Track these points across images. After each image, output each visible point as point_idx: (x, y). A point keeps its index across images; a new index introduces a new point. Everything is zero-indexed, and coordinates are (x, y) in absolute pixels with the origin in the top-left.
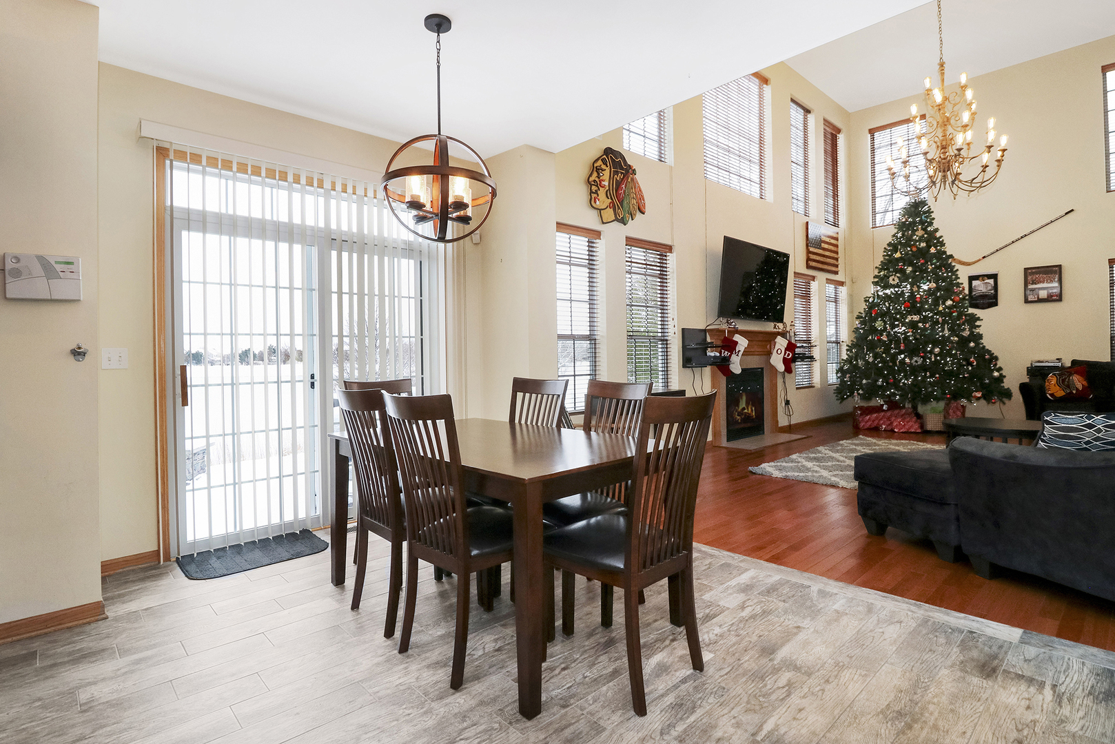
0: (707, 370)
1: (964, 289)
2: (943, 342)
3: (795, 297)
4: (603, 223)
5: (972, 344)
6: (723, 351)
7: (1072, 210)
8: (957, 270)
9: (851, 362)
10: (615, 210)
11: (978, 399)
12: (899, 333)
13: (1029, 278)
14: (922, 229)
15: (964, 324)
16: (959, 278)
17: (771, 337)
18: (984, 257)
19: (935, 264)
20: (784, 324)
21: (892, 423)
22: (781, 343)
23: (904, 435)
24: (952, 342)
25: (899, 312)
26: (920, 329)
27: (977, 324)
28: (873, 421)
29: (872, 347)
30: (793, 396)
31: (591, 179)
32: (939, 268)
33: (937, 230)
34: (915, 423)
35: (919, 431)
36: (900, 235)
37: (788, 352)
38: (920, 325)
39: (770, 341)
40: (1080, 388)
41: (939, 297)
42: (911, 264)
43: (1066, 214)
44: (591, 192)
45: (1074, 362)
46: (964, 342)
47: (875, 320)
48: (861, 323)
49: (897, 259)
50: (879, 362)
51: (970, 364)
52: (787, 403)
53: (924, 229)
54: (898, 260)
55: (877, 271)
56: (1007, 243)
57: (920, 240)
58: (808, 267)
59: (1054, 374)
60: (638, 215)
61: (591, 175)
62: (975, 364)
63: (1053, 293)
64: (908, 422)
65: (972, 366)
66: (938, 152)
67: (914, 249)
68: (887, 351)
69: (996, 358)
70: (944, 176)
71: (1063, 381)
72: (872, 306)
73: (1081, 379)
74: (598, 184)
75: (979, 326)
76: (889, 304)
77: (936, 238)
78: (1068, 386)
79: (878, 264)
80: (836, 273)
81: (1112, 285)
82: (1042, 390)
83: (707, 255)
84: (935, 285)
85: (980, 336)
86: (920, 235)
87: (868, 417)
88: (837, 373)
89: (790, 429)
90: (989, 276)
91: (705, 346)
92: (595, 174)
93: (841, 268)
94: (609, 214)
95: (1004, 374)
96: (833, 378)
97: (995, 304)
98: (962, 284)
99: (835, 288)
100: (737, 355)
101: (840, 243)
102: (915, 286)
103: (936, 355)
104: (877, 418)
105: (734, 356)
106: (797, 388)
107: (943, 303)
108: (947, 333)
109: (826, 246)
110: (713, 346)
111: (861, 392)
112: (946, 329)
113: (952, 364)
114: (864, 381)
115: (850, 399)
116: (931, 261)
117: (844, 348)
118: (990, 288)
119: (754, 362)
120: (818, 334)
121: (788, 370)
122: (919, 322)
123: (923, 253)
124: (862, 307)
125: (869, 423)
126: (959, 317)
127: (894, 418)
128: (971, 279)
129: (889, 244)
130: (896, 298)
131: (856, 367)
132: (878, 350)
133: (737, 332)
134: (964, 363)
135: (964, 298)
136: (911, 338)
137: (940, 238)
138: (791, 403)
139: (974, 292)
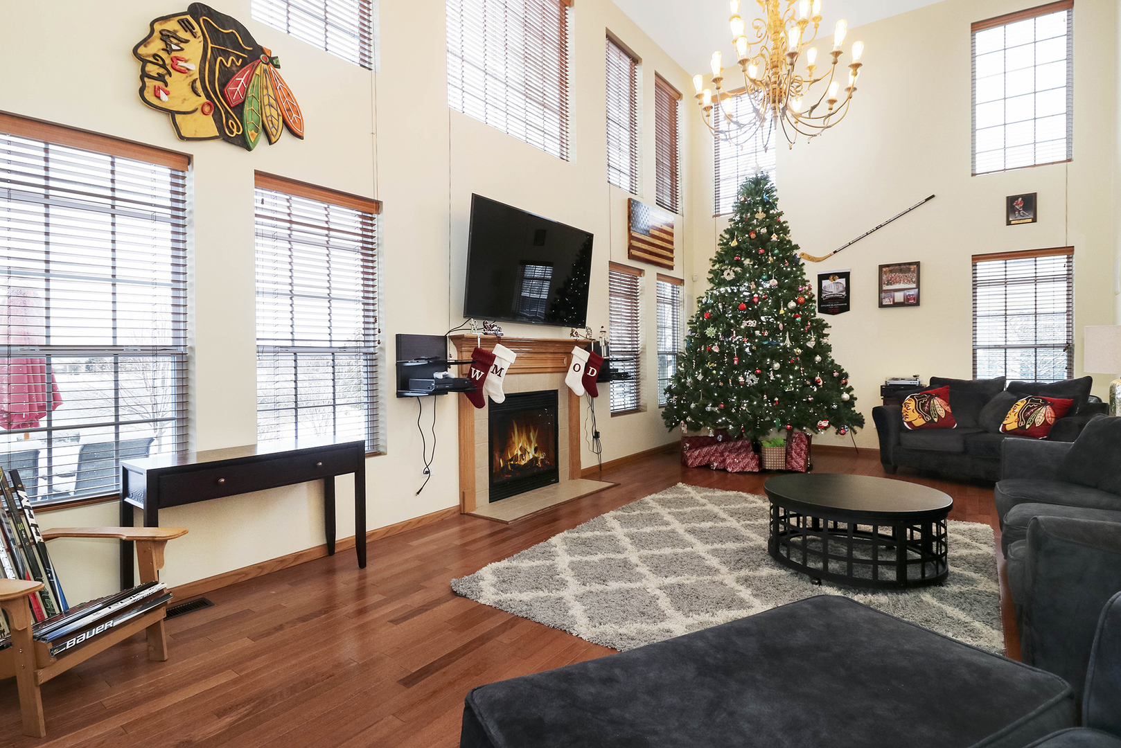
0: (448, 400)
1: (810, 289)
2: (783, 355)
3: (610, 295)
4: (182, 139)
5: (818, 358)
6: (473, 369)
7: (933, 196)
8: (803, 264)
9: (679, 380)
10: (218, 119)
11: (825, 428)
12: (733, 343)
13: (884, 277)
14: (763, 211)
15: (809, 332)
16: (805, 274)
17: (566, 348)
18: (835, 252)
19: (777, 255)
20: (587, 329)
21: (724, 460)
22: (580, 356)
23: (738, 476)
24: (795, 355)
25: (734, 316)
26: (757, 337)
27: (824, 332)
28: (703, 457)
29: (702, 360)
30: (606, 425)
31: (145, 51)
32: (782, 260)
33: (780, 214)
34: (752, 459)
35: (756, 470)
36: (737, 218)
37: (591, 368)
38: (757, 332)
39: (565, 354)
40: (943, 415)
41: (781, 297)
42: (749, 255)
43: (927, 200)
44: (144, 75)
45: (933, 380)
46: (809, 354)
47: (707, 326)
48: (691, 329)
49: (733, 247)
50: (709, 381)
51: (815, 383)
52: (596, 435)
53: (766, 212)
54: (735, 250)
55: (712, 264)
56: (861, 235)
57: (761, 223)
58: (631, 257)
59: (912, 397)
60: (286, 138)
62: (821, 383)
63: (909, 295)
64: (743, 459)
65: (818, 386)
67: (753, 236)
68: (719, 364)
69: (846, 376)
71: (923, 405)
72: (704, 309)
73: (943, 403)
74: (167, 65)
75: (827, 335)
76: (724, 305)
77: (779, 223)
78: (929, 412)
79: (713, 256)
80: (671, 268)
81: (975, 287)
82: (899, 416)
84: (776, 282)
85: (829, 348)
86: (760, 218)
87: (697, 453)
89: (598, 472)
90: (841, 275)
92: (156, 44)
93: (676, 263)
94: (199, 124)
95: (855, 396)
97: (847, 309)
98: (810, 282)
99: (673, 287)
100: (499, 375)
101: (676, 232)
103: (775, 372)
104: (708, 453)
105: (491, 377)
106: (610, 415)
107: (786, 305)
108: (788, 343)
109: (657, 233)
111: (689, 419)
112: (788, 338)
113: (795, 384)
114: (693, 406)
115: (678, 427)
116: (772, 251)
118: (841, 289)
119: (536, 383)
121: (591, 393)
122: (755, 329)
123: (763, 241)
124: (695, 310)
125: (698, 460)
126: (803, 324)
127: (727, 453)
128: (822, 277)
129: (727, 231)
130: (731, 298)
131: (684, 386)
132: (709, 365)
133: (499, 340)
134: (808, 383)
135: (810, 300)
136: (747, 350)
137: (784, 222)
138: (601, 435)
139: (824, 295)
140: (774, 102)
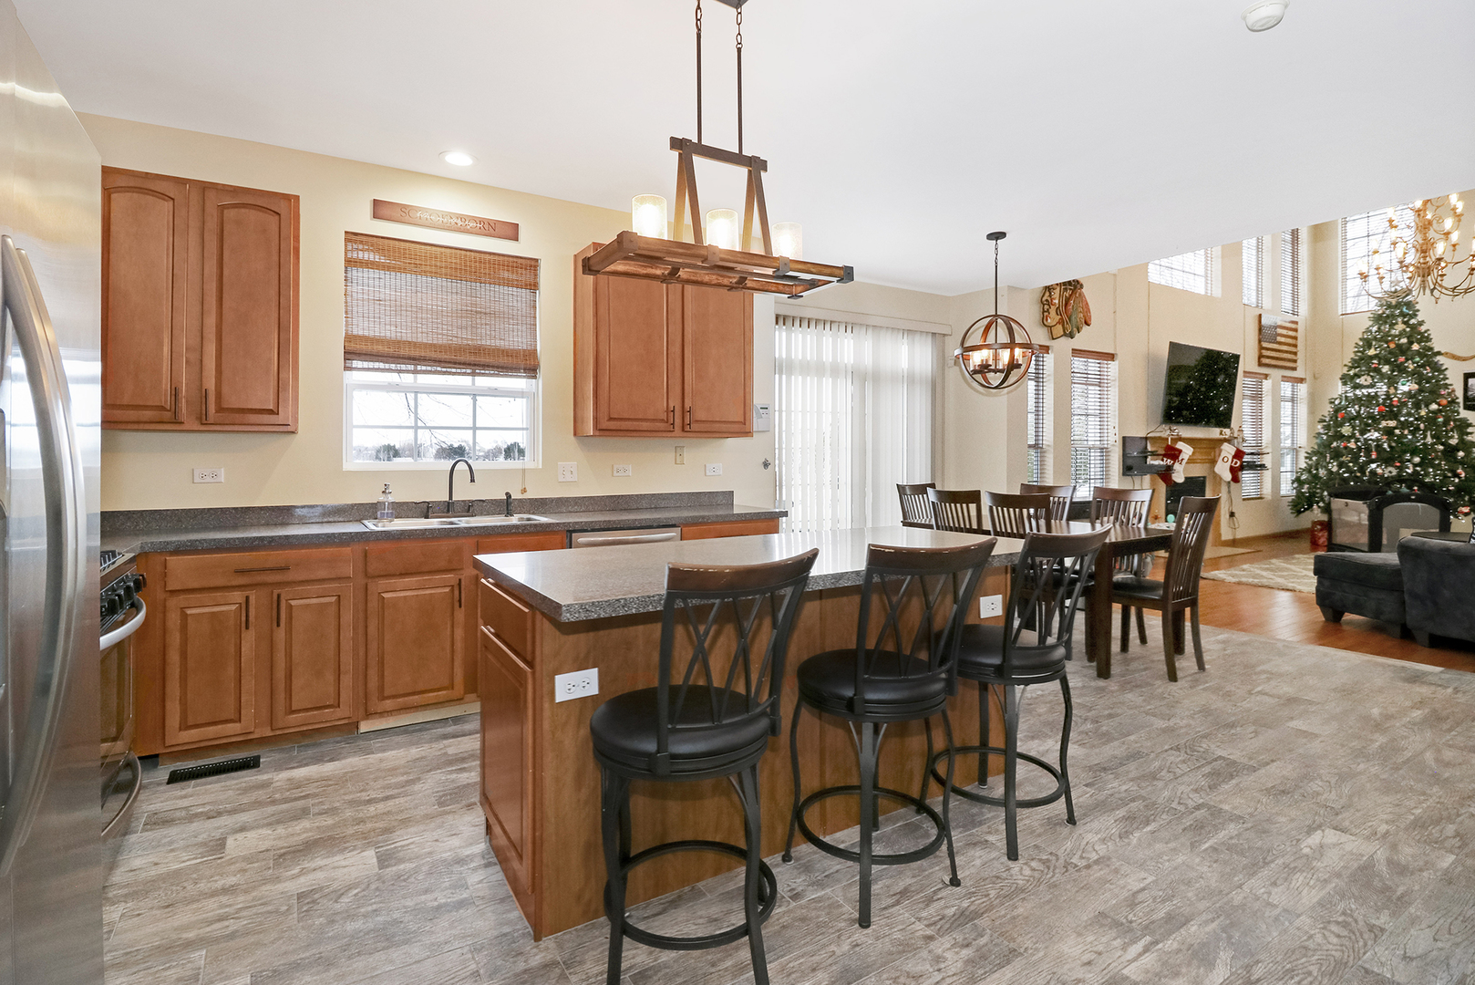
0: (1147, 478)
1: (1453, 391)
2: (1425, 451)
3: (1244, 398)
4: (1053, 339)
5: (1461, 454)
6: (1166, 459)
8: (1446, 369)
9: (1310, 472)
10: (1063, 326)
11: (1465, 514)
12: (1371, 440)
14: (1404, 323)
15: (1452, 431)
16: (1449, 378)
17: (1216, 444)
19: (1417, 363)
20: (1232, 429)
22: (1228, 450)
24: (1436, 451)
25: (1371, 416)
26: (1397, 435)
27: (1468, 430)
29: (1337, 454)
30: (1239, 507)
31: (1044, 299)
32: (1423, 366)
33: (1421, 323)
36: (1375, 329)
37: (1235, 460)
38: (1397, 432)
39: (1214, 448)
41: (1421, 400)
42: (1387, 362)
44: (1044, 311)
46: (1451, 450)
47: (1341, 425)
48: (1324, 427)
49: (1370, 356)
50: (1344, 472)
51: (1457, 475)
52: (1232, 515)
53: (1406, 323)
54: (1372, 358)
55: (1346, 369)
57: (1401, 335)
58: (1260, 364)
60: (1085, 328)
61: (1043, 296)
62: (1463, 475)
65: (1459, 478)
66: (1418, 255)
67: (1392, 346)
68: (1355, 458)
70: (1423, 281)
72: (1338, 409)
74: (1049, 303)
75: (1471, 433)
76: (1360, 407)
77: (1420, 333)
79: (1347, 361)
80: (1294, 369)
83: (1151, 360)
84: (1417, 387)
85: (1472, 444)
86: (1401, 329)
88: (1292, 483)
89: (1234, 543)
91: (1144, 454)
92: (1047, 294)
93: (1300, 364)
94: (1058, 330)
96: (1287, 489)
98: (1451, 385)
99: (1293, 386)
100: (1181, 464)
101: (1300, 335)
102: (1392, 388)
103: (1415, 465)
105: (1177, 465)
106: (1244, 500)
107: (1427, 406)
108: (1429, 440)
109: (1283, 340)
110: (1154, 454)
111: (1321, 504)
112: (1429, 436)
113: (1435, 476)
114: (1326, 493)
115: (1307, 512)
116: (1412, 359)
117: (1302, 455)
119: (1197, 471)
120: (1270, 439)
121: (1236, 479)
122: (1396, 428)
123: (1403, 350)
124: (1327, 410)
126: (1446, 423)
129: (1362, 339)
130: (1368, 401)
131: (1316, 477)
132: (1344, 459)
133: (1181, 439)
134: (1450, 475)
135: (1453, 402)
136: (1386, 446)
137: (1426, 332)
138: (1236, 515)
139: (1470, 393)
140: (1423, 276)
